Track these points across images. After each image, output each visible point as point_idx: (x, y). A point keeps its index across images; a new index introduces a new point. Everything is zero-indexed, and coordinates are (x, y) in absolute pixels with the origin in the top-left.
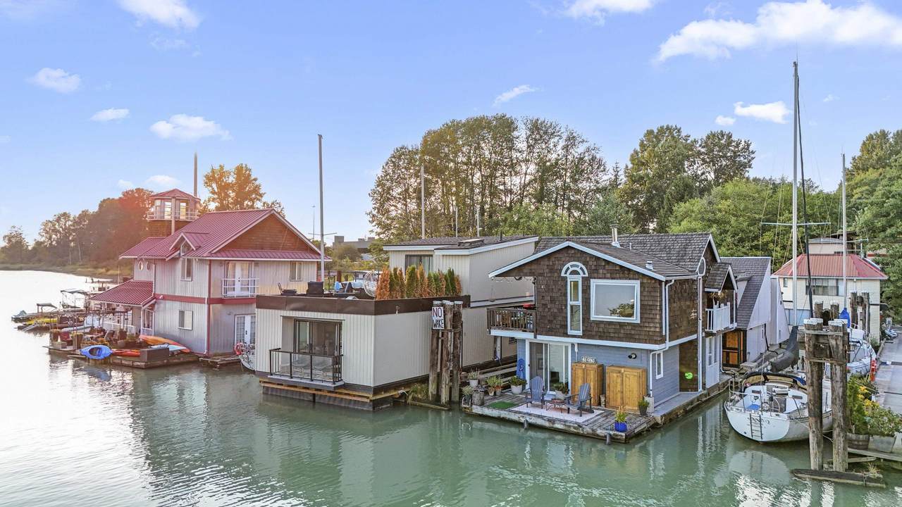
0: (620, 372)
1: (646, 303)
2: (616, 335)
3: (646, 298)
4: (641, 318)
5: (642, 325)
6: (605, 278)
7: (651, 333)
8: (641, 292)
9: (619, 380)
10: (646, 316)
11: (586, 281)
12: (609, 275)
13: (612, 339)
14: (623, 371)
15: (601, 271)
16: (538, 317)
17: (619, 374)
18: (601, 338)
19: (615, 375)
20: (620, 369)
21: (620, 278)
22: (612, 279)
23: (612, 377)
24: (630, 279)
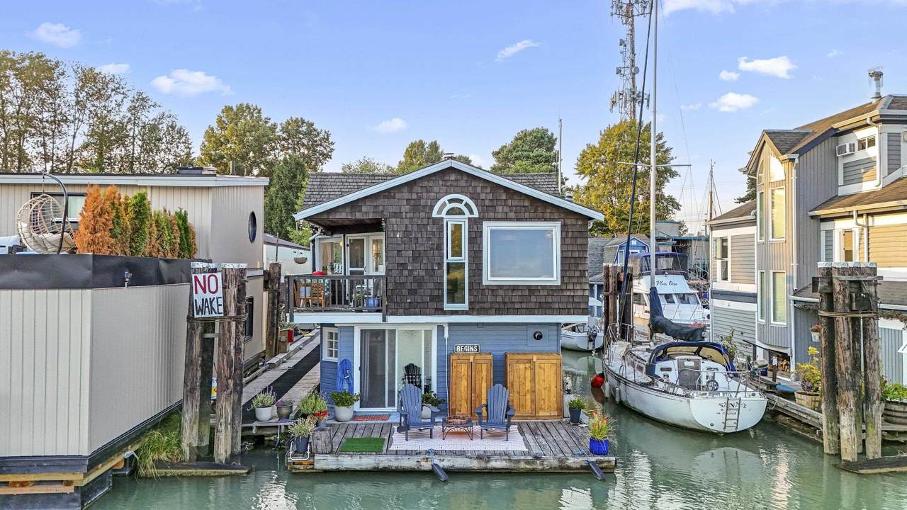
0: (530, 361)
1: (569, 255)
2: (524, 306)
3: (570, 248)
4: (562, 277)
5: (564, 287)
6: (506, 219)
7: (576, 300)
8: (562, 239)
9: (528, 373)
10: (568, 274)
11: (475, 225)
12: (512, 215)
13: (517, 312)
14: (535, 360)
15: (500, 209)
16: (390, 286)
17: (528, 365)
18: (499, 312)
19: (522, 366)
20: (529, 357)
21: (531, 219)
22: (518, 220)
23: (518, 371)
24: (546, 220)
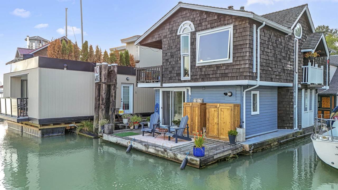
0: (216, 107)
1: (238, 43)
2: (214, 76)
3: (238, 39)
4: (234, 57)
5: (234, 64)
6: (207, 29)
7: (241, 70)
8: (234, 34)
9: (216, 114)
10: (237, 55)
11: (193, 34)
12: (209, 26)
13: (210, 79)
14: (218, 106)
15: (203, 24)
16: (163, 70)
17: (215, 109)
18: (203, 80)
19: (213, 109)
20: (215, 104)
21: (218, 26)
22: (212, 28)
23: (211, 112)
24: (225, 25)
